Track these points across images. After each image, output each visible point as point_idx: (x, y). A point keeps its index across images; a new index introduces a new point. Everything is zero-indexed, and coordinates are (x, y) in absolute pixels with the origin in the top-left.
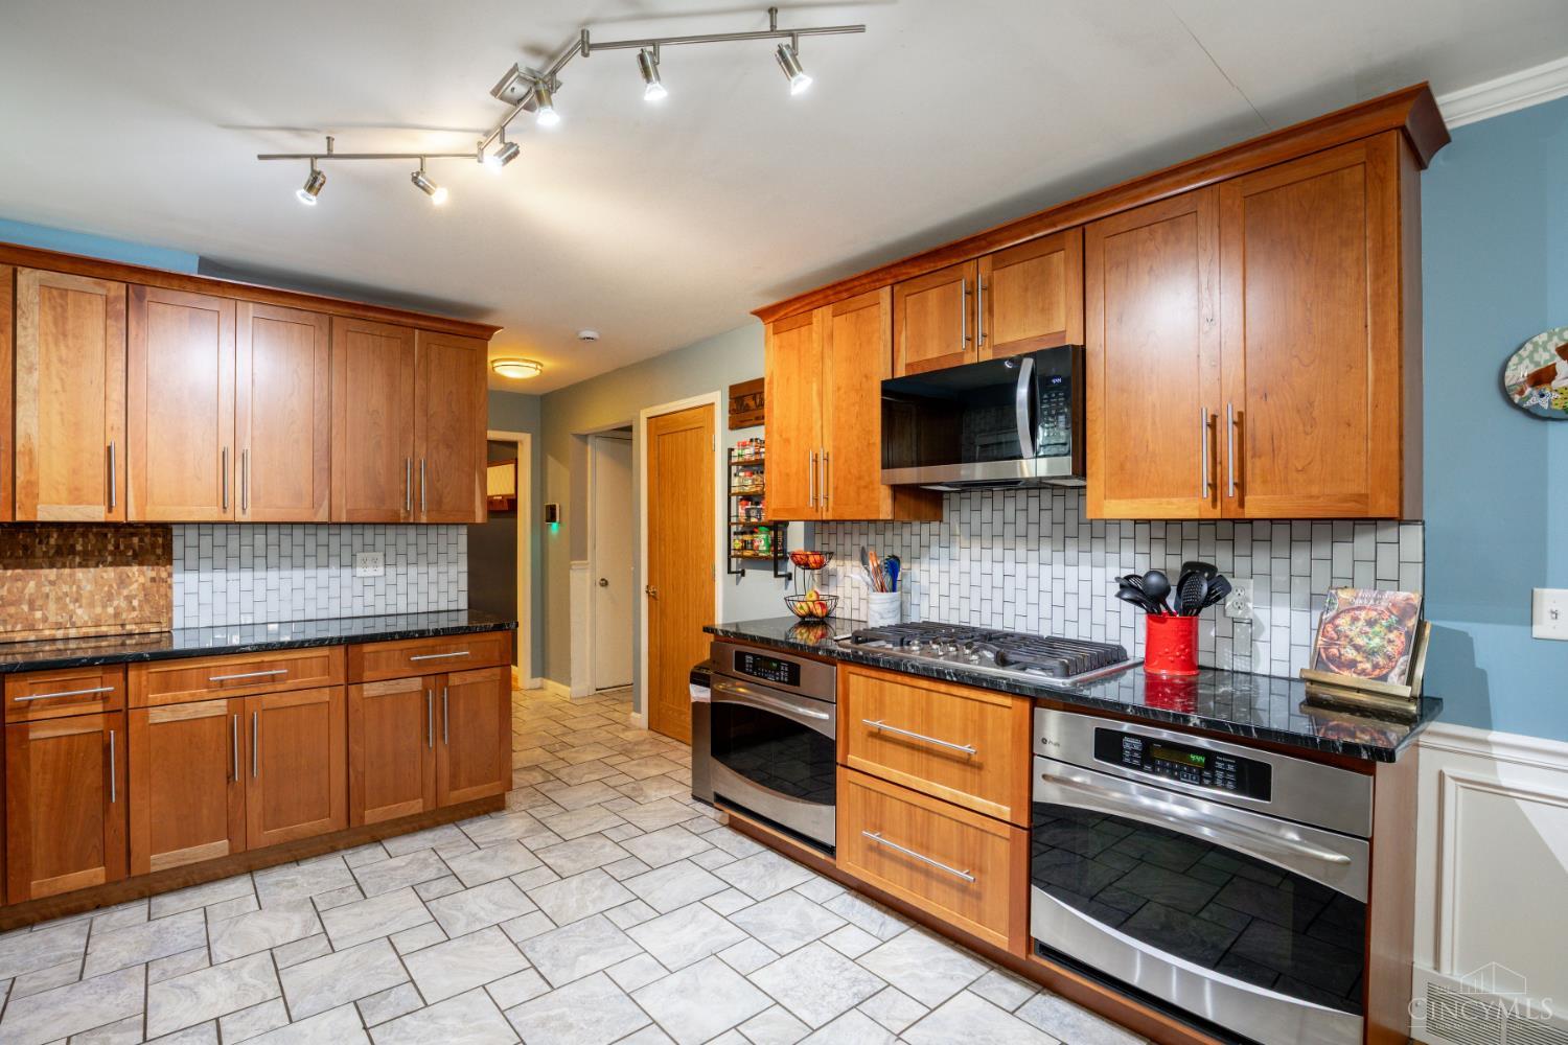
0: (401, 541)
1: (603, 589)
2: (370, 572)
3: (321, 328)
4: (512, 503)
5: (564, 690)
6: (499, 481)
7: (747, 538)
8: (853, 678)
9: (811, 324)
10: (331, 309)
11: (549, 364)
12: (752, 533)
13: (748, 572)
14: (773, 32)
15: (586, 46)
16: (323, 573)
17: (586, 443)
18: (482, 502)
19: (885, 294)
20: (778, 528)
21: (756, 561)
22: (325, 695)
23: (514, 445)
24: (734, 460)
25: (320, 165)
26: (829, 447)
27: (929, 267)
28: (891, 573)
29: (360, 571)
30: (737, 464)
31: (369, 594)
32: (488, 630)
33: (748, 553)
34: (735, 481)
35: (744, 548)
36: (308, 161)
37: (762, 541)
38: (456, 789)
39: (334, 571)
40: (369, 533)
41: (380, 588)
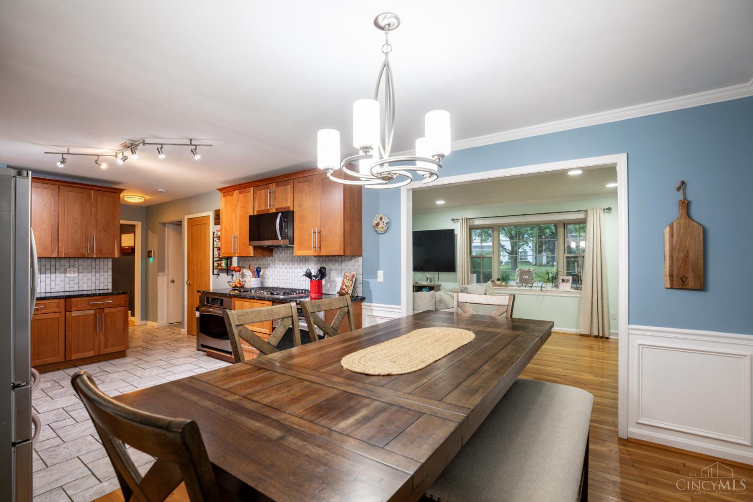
0: (85, 264)
1: (172, 284)
2: (72, 275)
3: (55, 190)
4: (133, 250)
5: (155, 324)
6: (127, 240)
7: (219, 262)
8: (236, 301)
9: (233, 195)
10: (59, 183)
11: (147, 197)
12: (221, 261)
13: (220, 274)
14: (191, 144)
15: (144, 143)
16: (53, 276)
17: (165, 226)
18: (118, 250)
19: (252, 189)
20: (229, 259)
21: (222, 270)
22: (57, 315)
23: (134, 226)
24: (215, 236)
25: (65, 156)
26: (238, 234)
27: (262, 183)
28: (257, 273)
29: (68, 275)
30: (216, 237)
31: (72, 283)
32: (119, 294)
33: (219, 268)
34: (215, 243)
35: (218, 266)
36: (61, 155)
37: (223, 264)
38: (107, 348)
39: (58, 275)
40: (72, 261)
41: (76, 281)
